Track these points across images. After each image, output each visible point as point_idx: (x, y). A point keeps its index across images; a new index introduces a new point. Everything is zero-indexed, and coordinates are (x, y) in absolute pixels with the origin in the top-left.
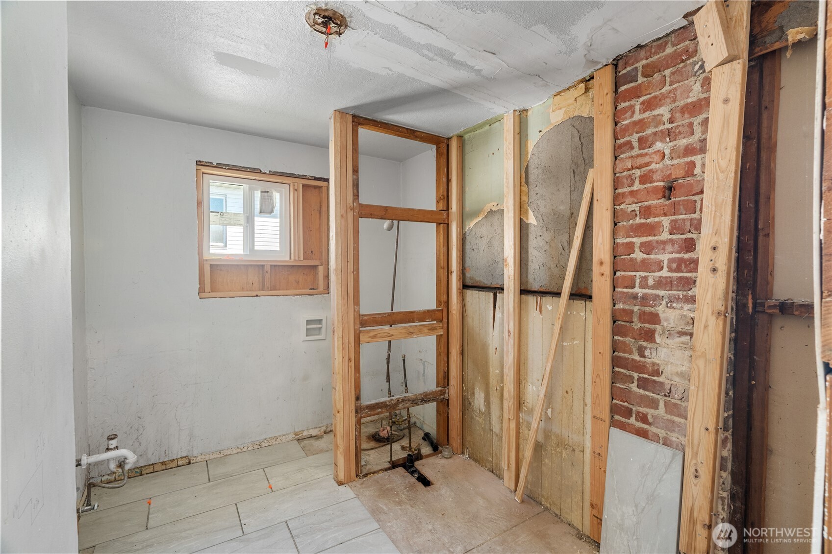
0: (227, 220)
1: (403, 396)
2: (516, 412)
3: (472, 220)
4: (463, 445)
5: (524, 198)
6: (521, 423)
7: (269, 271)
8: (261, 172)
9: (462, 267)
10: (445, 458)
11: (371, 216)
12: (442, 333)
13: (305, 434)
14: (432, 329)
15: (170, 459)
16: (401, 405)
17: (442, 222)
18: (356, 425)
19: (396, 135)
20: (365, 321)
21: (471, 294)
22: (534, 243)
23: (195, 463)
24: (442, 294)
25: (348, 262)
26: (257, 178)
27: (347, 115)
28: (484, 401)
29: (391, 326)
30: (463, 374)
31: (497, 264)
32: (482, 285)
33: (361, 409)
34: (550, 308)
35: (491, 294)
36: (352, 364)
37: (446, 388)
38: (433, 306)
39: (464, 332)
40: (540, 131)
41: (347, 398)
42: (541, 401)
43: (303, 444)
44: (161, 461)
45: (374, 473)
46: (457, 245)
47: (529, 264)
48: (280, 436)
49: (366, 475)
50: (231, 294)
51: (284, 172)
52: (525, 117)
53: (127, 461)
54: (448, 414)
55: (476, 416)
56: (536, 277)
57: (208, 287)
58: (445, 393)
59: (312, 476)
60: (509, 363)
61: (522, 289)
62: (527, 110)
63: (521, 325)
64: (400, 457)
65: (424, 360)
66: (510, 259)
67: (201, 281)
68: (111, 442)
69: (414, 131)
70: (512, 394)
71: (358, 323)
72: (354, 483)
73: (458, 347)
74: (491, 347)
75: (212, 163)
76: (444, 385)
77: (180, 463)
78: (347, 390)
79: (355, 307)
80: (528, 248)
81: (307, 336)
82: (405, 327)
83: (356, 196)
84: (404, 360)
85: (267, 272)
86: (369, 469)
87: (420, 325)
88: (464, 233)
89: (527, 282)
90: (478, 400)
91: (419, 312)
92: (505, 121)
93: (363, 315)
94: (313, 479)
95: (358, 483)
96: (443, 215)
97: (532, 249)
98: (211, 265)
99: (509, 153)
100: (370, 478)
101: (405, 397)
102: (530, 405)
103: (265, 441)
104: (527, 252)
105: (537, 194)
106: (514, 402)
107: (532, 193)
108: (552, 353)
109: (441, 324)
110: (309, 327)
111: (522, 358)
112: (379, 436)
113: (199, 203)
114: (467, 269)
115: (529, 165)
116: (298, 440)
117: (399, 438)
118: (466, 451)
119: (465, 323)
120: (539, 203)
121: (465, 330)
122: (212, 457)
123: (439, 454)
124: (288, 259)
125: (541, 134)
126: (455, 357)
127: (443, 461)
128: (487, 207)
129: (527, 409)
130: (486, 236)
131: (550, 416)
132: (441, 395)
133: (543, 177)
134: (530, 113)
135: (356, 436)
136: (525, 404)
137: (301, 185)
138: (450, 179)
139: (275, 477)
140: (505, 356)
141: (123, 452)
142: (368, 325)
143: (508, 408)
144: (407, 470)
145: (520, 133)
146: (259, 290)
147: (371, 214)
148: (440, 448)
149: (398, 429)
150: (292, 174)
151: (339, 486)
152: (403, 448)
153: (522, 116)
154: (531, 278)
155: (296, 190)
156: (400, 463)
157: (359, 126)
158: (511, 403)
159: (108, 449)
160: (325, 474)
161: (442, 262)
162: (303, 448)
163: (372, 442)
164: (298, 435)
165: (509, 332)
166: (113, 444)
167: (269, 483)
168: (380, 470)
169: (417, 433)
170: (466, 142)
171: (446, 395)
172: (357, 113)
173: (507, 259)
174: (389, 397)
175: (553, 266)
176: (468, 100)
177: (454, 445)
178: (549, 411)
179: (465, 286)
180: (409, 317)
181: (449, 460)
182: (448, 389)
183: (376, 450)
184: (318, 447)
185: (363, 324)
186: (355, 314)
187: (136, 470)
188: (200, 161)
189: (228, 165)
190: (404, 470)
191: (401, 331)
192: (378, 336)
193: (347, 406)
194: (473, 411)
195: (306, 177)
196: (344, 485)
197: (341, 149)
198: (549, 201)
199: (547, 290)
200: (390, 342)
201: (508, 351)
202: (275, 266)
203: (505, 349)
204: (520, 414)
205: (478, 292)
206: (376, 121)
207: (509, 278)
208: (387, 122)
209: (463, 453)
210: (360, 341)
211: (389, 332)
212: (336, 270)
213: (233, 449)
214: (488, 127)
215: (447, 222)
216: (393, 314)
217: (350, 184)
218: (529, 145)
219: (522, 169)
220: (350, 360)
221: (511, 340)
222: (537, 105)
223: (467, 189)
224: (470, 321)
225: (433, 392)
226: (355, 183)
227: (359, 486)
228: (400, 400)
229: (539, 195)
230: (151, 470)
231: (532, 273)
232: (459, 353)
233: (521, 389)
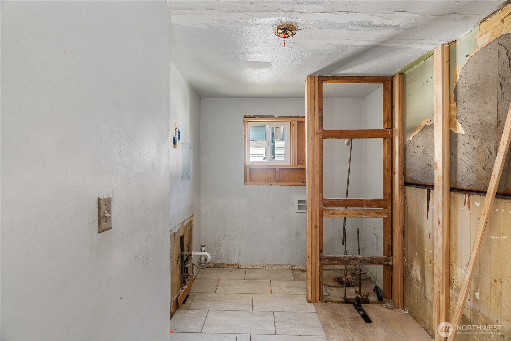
0: (259, 144)
1: (355, 256)
2: (446, 288)
3: (411, 134)
4: (404, 303)
5: (453, 113)
6: (451, 298)
7: (278, 171)
8: (274, 117)
9: (404, 169)
10: (387, 308)
11: (331, 137)
12: (387, 217)
13: (297, 267)
14: (378, 213)
15: (231, 263)
16: (352, 262)
17: (387, 137)
18: (319, 268)
19: (350, 82)
20: (326, 204)
21: (410, 190)
22: (462, 149)
23: (241, 268)
24: (387, 189)
25: (315, 166)
26: (273, 121)
27: (315, 77)
28: (421, 273)
29: (346, 208)
30: (404, 250)
31: (429, 167)
32: (418, 183)
33: (323, 258)
34: (478, 205)
35: (426, 190)
36: (318, 229)
37: (390, 257)
38: (381, 197)
39: (405, 218)
40: (467, 56)
41: (314, 250)
42: (466, 283)
43: (294, 273)
44: (227, 263)
45: (332, 302)
46: (399, 153)
47: (458, 167)
48: (282, 265)
49: (326, 302)
50: (259, 183)
51: (286, 115)
52: (454, 47)
53: (208, 258)
54: (392, 277)
55: (414, 283)
56: (464, 178)
57: (248, 180)
58: (389, 261)
59: (294, 292)
60: (439, 246)
61: (451, 187)
62: (455, 42)
63: (451, 217)
64: (352, 297)
65: (377, 235)
66: (439, 163)
67: (245, 177)
68: (203, 248)
69: (364, 77)
70: (441, 271)
71: (322, 204)
72: (318, 304)
73: (399, 228)
74: (425, 232)
75: (250, 116)
76: (388, 255)
77: (235, 266)
78: (314, 245)
79: (320, 194)
80: (457, 154)
81: (298, 209)
82: (356, 209)
83: (321, 125)
84: (358, 232)
85: (277, 172)
86: (329, 299)
87: (368, 210)
88: (405, 144)
89: (456, 181)
90: (416, 271)
91: (367, 200)
92: (435, 55)
93: (325, 199)
94: (294, 294)
95: (320, 304)
96: (388, 132)
97: (461, 154)
98: (250, 168)
99: (439, 79)
100: (328, 304)
101: (356, 257)
102: (459, 285)
103: (275, 266)
104: (456, 157)
105: (464, 108)
106: (443, 279)
107: (460, 108)
108: (477, 243)
109: (386, 210)
110: (300, 204)
111: (452, 244)
112: (342, 280)
113: (245, 137)
114: (407, 170)
115: (458, 85)
116: (292, 270)
117: (356, 285)
118: (406, 308)
119: (406, 212)
120: (467, 116)
121: (406, 216)
122: (249, 268)
123: (383, 304)
124: (289, 165)
125: (469, 57)
126: (397, 236)
127: (385, 310)
128: (423, 123)
129: (457, 287)
130: (421, 146)
131: (478, 299)
132: (385, 261)
133: (470, 94)
134: (458, 43)
135: (320, 274)
136: (455, 283)
137: (296, 122)
138: (394, 106)
139: (275, 286)
140: (435, 240)
141: (206, 253)
142: (329, 206)
143: (438, 282)
144: (356, 308)
145: (449, 61)
146: (274, 182)
147: (331, 136)
148: (384, 300)
149: (357, 279)
150: (291, 116)
151: (308, 302)
152: (356, 292)
153: (451, 47)
154: (459, 178)
155: (293, 125)
156: (352, 301)
157: (323, 82)
158: (440, 279)
159: (201, 251)
160: (302, 293)
161: (387, 166)
162: (294, 275)
163: (336, 283)
164: (293, 267)
165: (439, 221)
166: (203, 249)
167: (271, 289)
168: (336, 301)
169: (370, 285)
170: (407, 77)
171: (390, 263)
172: (321, 74)
173: (437, 163)
174: (345, 255)
175: (480, 168)
176: (397, 47)
177: (396, 301)
178: (477, 294)
179: (406, 183)
180: (359, 203)
181: (390, 310)
182: (392, 258)
183: (338, 288)
184: (302, 276)
185: (325, 205)
186: (320, 198)
187: (217, 265)
188: (245, 116)
189: (258, 116)
190: (354, 307)
191: (353, 212)
192: (336, 213)
193: (314, 255)
194: (412, 278)
195: (299, 117)
196: (311, 303)
197: (312, 98)
198: (476, 113)
199: (475, 189)
200: (345, 218)
201: (437, 237)
202: (282, 168)
203: (435, 234)
204: (450, 290)
205: (415, 188)
206: (335, 77)
207: (439, 178)
208: (342, 76)
209: (404, 309)
210: (323, 216)
211: (344, 212)
212: (308, 170)
213: (258, 266)
214: (423, 62)
215: (391, 137)
216: (347, 200)
217: (317, 118)
218: (457, 69)
219: (451, 90)
220: (316, 226)
221: (440, 228)
222: (464, 34)
223: (407, 112)
224: (409, 210)
225: (379, 258)
226: (320, 117)
227: (320, 307)
228: (352, 259)
229: (466, 110)
230: (223, 267)
231: (460, 174)
232: (400, 233)
233: (451, 270)
